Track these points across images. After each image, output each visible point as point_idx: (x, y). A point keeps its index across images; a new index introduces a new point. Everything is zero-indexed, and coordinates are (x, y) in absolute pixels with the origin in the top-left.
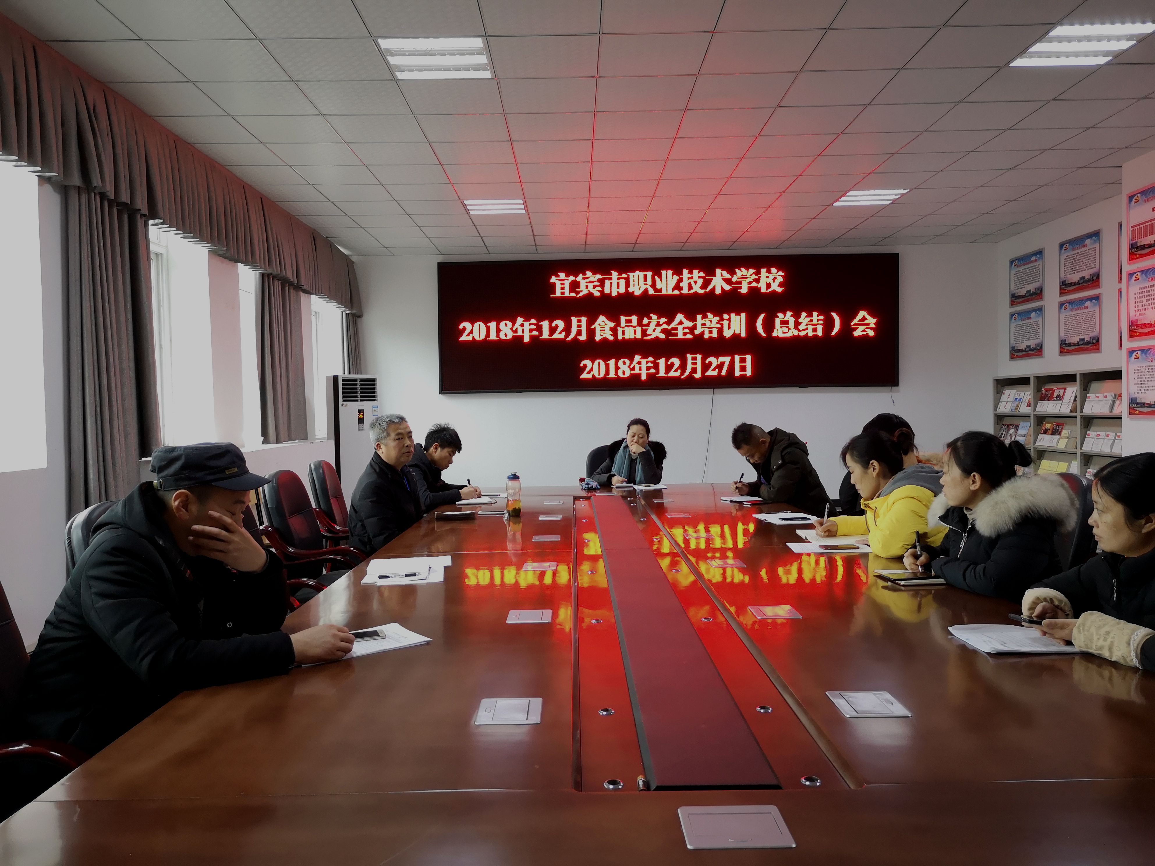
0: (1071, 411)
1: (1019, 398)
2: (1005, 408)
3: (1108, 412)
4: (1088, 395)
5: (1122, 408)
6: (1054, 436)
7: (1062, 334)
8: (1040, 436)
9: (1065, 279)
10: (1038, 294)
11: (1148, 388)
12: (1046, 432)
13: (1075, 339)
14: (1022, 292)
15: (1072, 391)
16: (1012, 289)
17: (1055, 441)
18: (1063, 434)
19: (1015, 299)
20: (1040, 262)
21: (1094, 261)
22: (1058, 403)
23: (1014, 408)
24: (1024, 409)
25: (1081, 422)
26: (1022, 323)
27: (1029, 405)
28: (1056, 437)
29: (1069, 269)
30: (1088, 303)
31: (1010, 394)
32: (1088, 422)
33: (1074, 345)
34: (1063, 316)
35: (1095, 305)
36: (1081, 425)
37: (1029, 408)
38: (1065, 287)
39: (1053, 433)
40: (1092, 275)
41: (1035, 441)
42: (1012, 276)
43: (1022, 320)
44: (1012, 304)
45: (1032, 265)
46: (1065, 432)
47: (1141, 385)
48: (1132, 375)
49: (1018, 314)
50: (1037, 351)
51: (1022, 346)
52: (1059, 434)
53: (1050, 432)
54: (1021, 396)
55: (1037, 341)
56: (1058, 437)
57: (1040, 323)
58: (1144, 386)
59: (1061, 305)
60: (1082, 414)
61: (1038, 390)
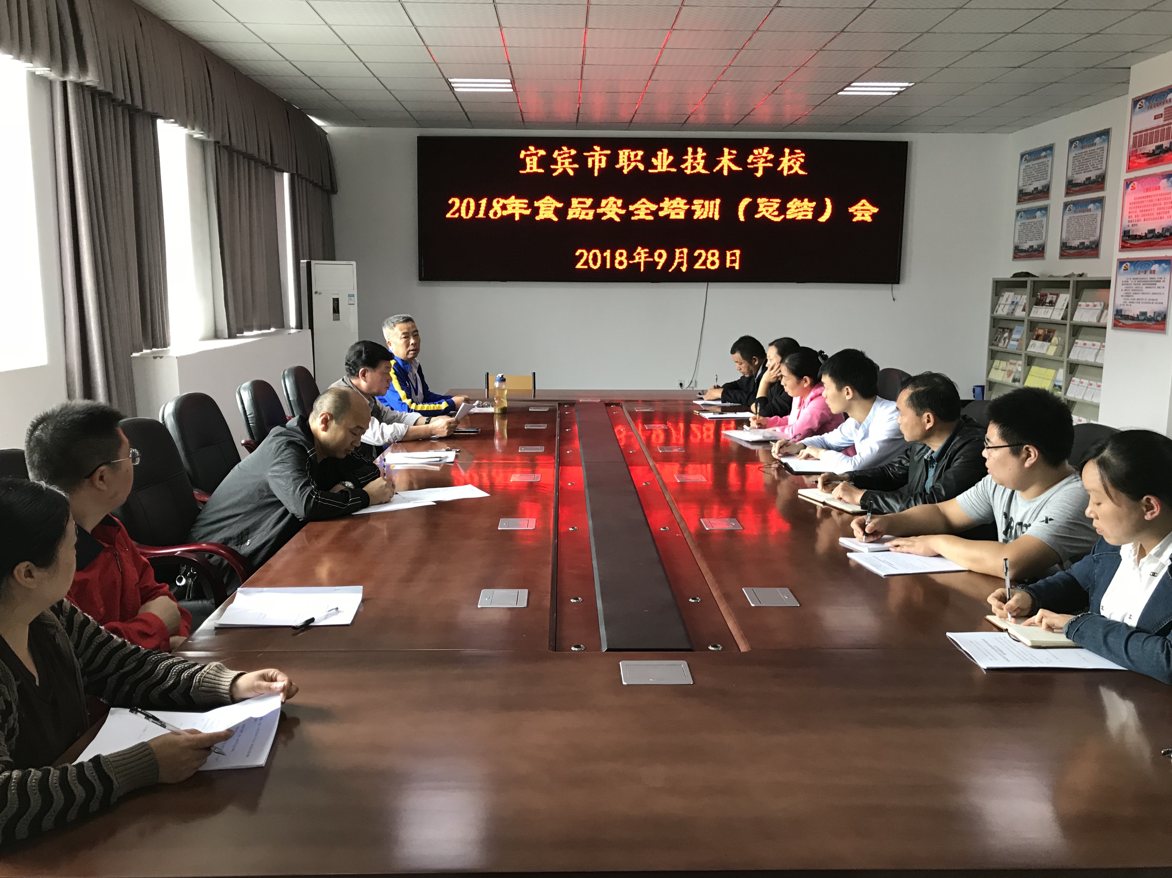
0: (1062, 319)
1: (1016, 301)
2: (1002, 311)
3: (1096, 321)
4: (1080, 303)
5: (1109, 319)
6: (1045, 343)
7: (1064, 236)
8: (1032, 342)
9: (1072, 179)
10: (1044, 192)
11: (1133, 301)
12: (1037, 338)
13: (1076, 243)
14: (1030, 189)
15: (1064, 298)
16: (1021, 185)
17: (1046, 347)
18: (1053, 341)
19: (1023, 196)
20: (1050, 159)
21: (1101, 162)
22: (1050, 310)
23: (1010, 312)
24: (1019, 313)
25: (1070, 329)
26: (1027, 221)
27: (1024, 310)
28: (1047, 344)
29: (1077, 168)
30: (1091, 206)
31: (1008, 296)
32: (1077, 330)
33: (1075, 248)
34: (1066, 217)
35: (1097, 208)
36: (1070, 333)
37: (1024, 313)
38: (1072, 187)
39: (1044, 340)
40: (1098, 177)
41: (1027, 347)
42: (1022, 171)
43: (1027, 219)
44: (1020, 201)
45: (1041, 161)
46: (1055, 339)
47: (1127, 298)
48: (1120, 287)
49: (1024, 211)
50: (1038, 252)
51: (1026, 246)
52: (1050, 341)
53: (1041, 338)
54: (1018, 300)
55: (1040, 242)
56: (1049, 344)
57: (1045, 223)
58: (1130, 298)
59: (1066, 205)
60: (1071, 322)
61: (1034, 294)
